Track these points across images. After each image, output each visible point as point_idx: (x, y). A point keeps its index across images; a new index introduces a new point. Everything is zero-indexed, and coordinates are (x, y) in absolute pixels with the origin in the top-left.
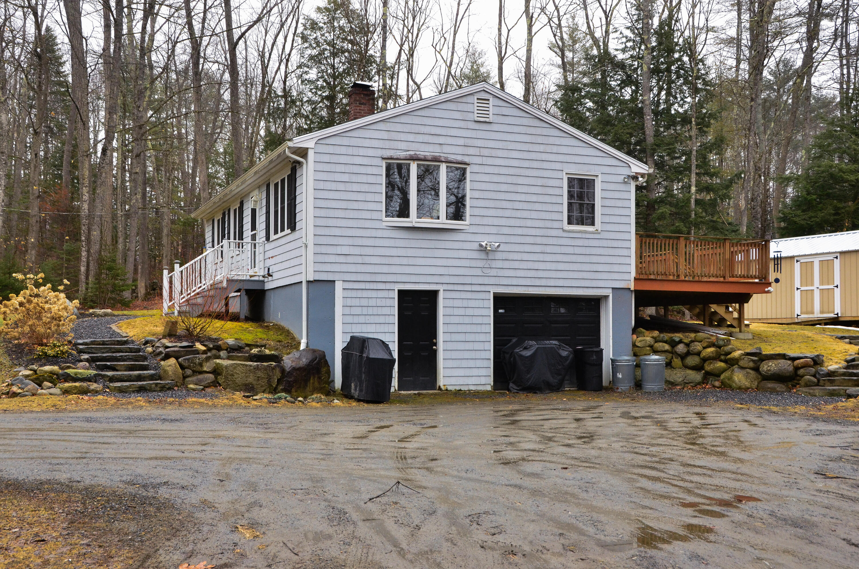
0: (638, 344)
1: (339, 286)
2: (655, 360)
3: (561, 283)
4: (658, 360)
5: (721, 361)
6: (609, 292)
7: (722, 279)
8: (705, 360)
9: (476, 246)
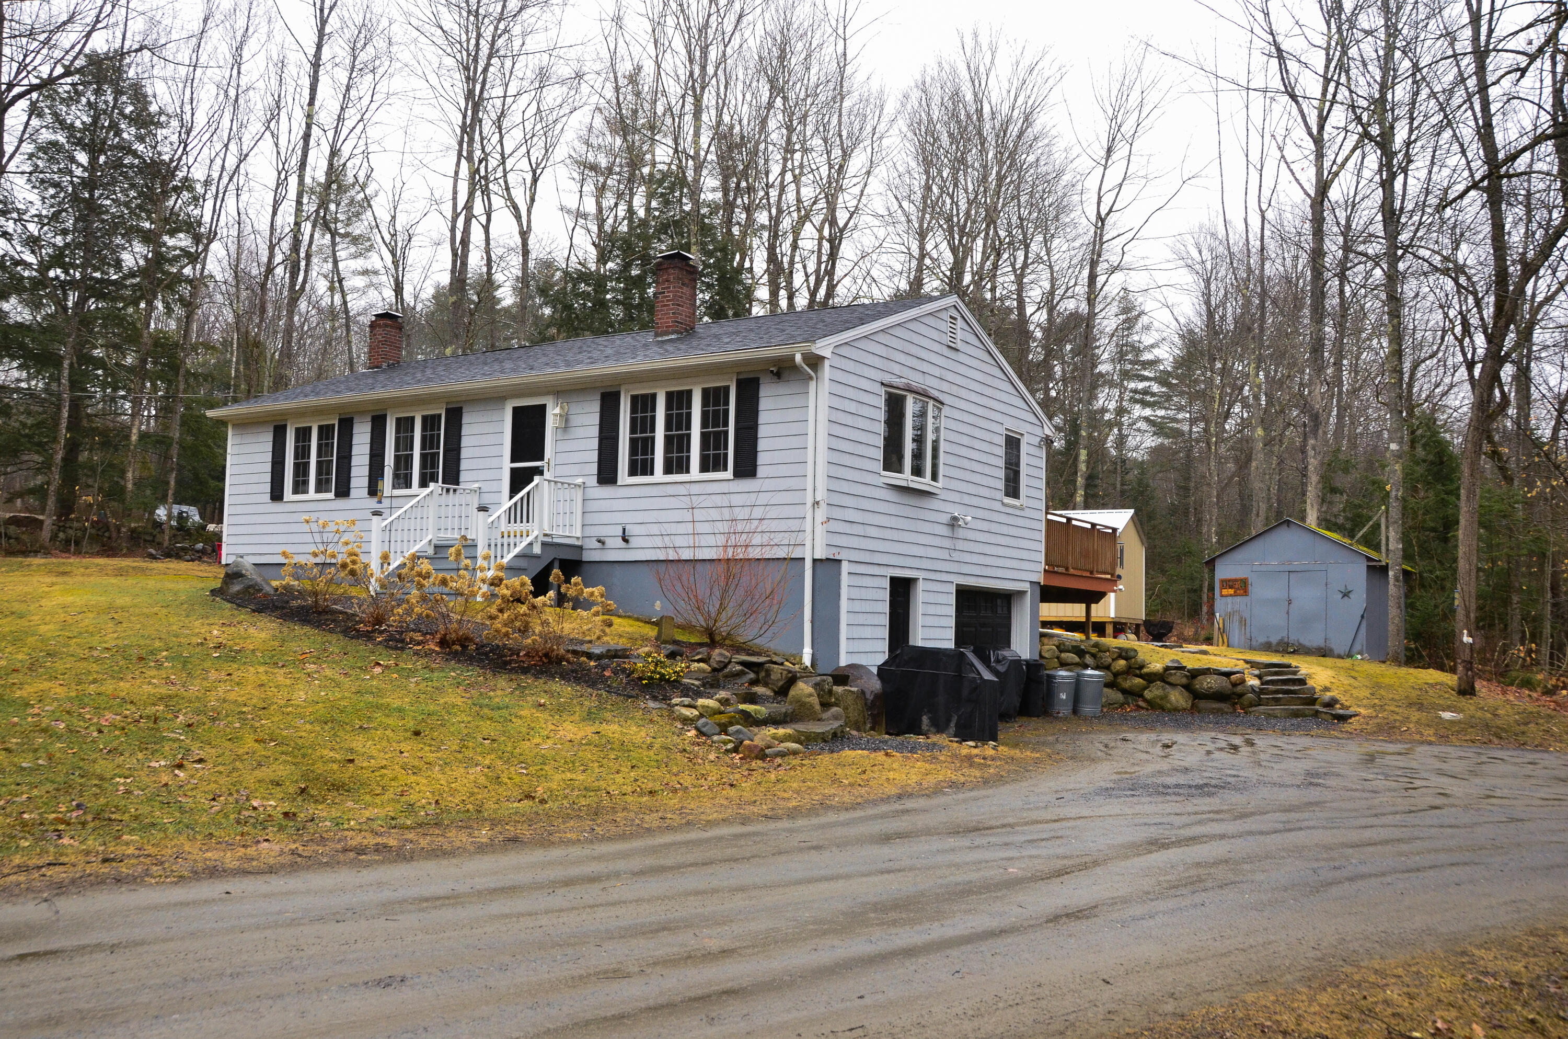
0: (1046, 655)
1: (845, 567)
2: (1091, 676)
3: (1000, 573)
4: (1100, 676)
5: (1137, 676)
6: (1026, 587)
7: (1088, 574)
8: (1116, 675)
9: (945, 518)
